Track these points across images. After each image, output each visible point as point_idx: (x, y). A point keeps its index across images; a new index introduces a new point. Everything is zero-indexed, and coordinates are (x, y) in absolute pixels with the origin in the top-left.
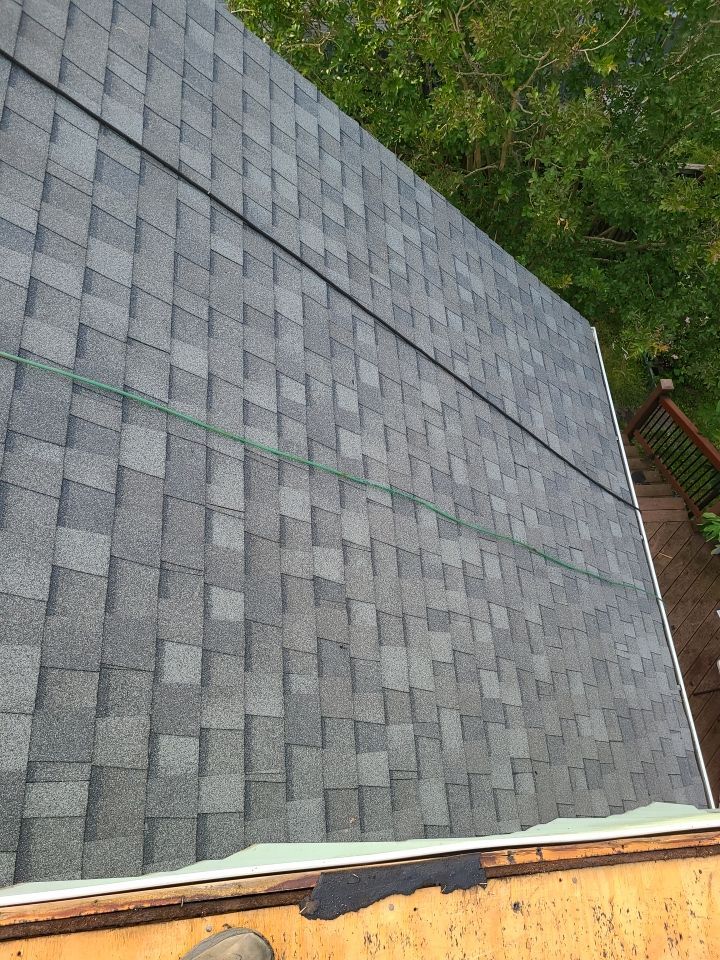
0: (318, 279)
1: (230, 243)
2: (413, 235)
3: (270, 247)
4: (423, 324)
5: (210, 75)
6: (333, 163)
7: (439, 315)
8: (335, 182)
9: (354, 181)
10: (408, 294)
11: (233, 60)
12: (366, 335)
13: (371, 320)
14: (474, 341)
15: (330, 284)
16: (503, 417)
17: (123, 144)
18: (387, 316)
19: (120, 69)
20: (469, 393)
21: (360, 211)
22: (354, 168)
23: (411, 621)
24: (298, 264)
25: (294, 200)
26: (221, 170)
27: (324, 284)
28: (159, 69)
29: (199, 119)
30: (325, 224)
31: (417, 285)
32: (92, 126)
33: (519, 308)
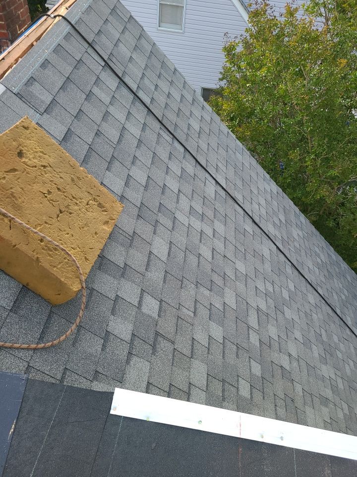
0: (274, 245)
1: (249, 227)
2: (300, 233)
3: (260, 230)
4: (306, 269)
5: (241, 169)
6: (275, 203)
7: (311, 266)
8: (276, 210)
9: (281, 210)
10: (301, 256)
11: (247, 164)
12: (289, 270)
13: (290, 264)
14: (323, 280)
15: (278, 247)
16: (336, 315)
17: (221, 189)
18: (295, 263)
19: (220, 165)
20: (324, 302)
21: (284, 222)
22: (281, 205)
23: (314, 398)
24: (267, 238)
25: (265, 214)
26: (245, 201)
27: (275, 247)
28: (229, 166)
29: (239, 183)
30: (274, 224)
31: (303, 253)
32: (214, 182)
33: (337, 270)
